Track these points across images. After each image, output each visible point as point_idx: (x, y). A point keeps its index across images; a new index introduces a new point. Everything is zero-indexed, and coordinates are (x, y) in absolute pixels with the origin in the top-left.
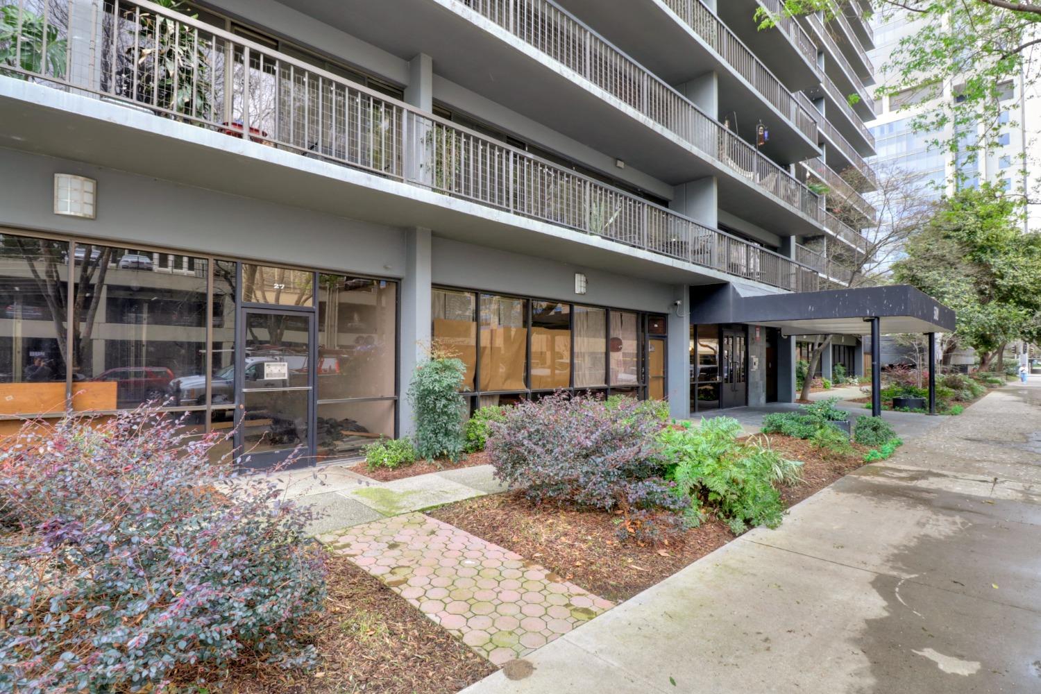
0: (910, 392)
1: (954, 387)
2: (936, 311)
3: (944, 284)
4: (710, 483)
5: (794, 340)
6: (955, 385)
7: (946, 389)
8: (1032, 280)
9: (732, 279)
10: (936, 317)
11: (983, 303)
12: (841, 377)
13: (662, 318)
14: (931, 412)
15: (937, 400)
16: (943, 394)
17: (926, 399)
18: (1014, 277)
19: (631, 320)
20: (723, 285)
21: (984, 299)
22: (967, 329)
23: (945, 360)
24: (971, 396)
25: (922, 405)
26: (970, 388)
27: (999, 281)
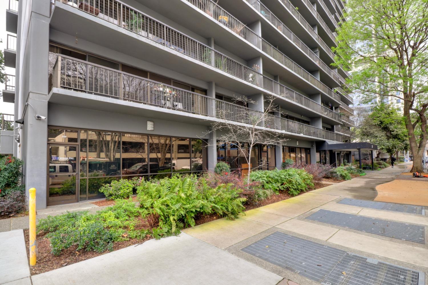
0: (367, 165)
1: (379, 164)
2: (372, 146)
3: (376, 133)
4: (343, 174)
5: (336, 153)
6: (380, 164)
7: (377, 165)
8: (402, 132)
9: (326, 140)
10: (372, 147)
11: (388, 139)
12: (346, 163)
13: (309, 149)
14: (373, 170)
15: (374, 167)
16: (376, 166)
17: (371, 167)
18: (397, 131)
19: (304, 150)
20: (325, 142)
21: (388, 138)
22: (384, 147)
23: (378, 157)
24: (384, 167)
25: (370, 168)
26: (385, 165)
27: (392, 133)
